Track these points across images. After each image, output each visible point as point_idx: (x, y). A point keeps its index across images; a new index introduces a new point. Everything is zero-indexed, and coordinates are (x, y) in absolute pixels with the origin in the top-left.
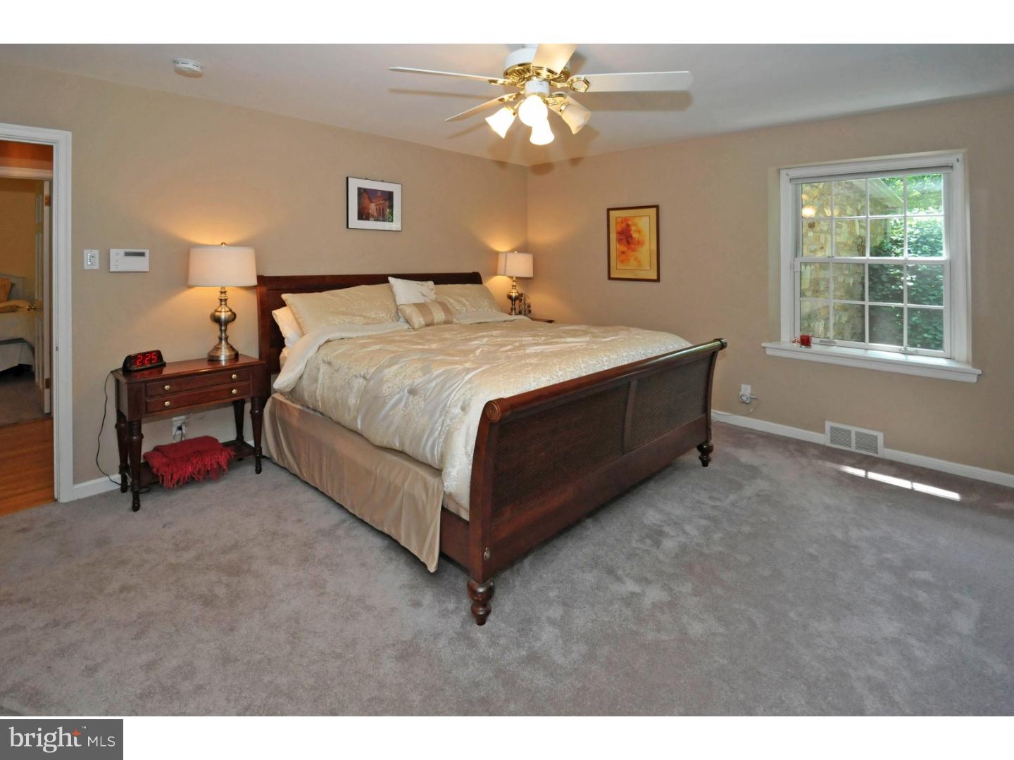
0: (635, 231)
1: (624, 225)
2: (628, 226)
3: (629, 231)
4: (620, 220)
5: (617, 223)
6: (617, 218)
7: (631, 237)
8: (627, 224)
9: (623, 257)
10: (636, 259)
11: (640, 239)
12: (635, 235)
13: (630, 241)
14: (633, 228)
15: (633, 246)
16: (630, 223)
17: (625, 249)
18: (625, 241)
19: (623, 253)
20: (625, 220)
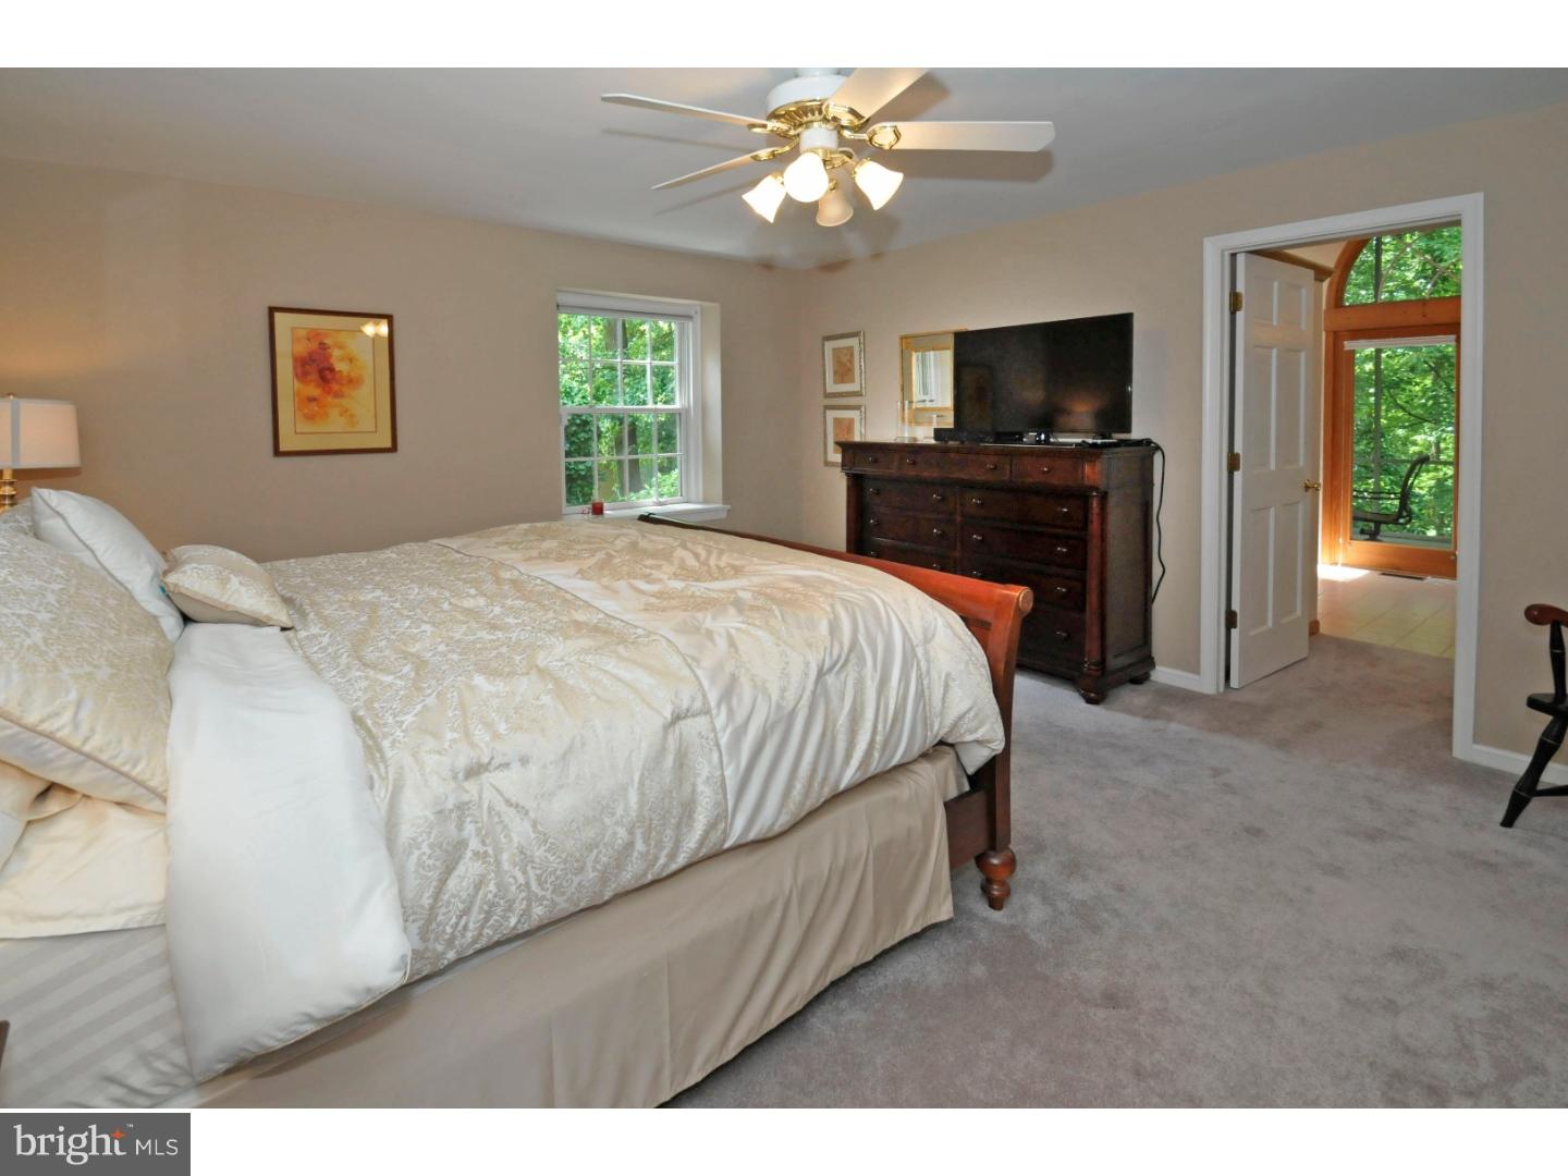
0: (342, 359)
1: (314, 345)
2: (323, 346)
3: (327, 358)
4: (303, 333)
5: (295, 340)
6: (293, 329)
7: (332, 370)
8: (321, 344)
9: (314, 407)
10: (344, 412)
11: (352, 374)
12: (340, 366)
13: (329, 376)
14: (336, 353)
15: (335, 387)
16: (328, 341)
17: (314, 391)
18: (314, 376)
19: (312, 400)
20: (314, 335)
